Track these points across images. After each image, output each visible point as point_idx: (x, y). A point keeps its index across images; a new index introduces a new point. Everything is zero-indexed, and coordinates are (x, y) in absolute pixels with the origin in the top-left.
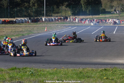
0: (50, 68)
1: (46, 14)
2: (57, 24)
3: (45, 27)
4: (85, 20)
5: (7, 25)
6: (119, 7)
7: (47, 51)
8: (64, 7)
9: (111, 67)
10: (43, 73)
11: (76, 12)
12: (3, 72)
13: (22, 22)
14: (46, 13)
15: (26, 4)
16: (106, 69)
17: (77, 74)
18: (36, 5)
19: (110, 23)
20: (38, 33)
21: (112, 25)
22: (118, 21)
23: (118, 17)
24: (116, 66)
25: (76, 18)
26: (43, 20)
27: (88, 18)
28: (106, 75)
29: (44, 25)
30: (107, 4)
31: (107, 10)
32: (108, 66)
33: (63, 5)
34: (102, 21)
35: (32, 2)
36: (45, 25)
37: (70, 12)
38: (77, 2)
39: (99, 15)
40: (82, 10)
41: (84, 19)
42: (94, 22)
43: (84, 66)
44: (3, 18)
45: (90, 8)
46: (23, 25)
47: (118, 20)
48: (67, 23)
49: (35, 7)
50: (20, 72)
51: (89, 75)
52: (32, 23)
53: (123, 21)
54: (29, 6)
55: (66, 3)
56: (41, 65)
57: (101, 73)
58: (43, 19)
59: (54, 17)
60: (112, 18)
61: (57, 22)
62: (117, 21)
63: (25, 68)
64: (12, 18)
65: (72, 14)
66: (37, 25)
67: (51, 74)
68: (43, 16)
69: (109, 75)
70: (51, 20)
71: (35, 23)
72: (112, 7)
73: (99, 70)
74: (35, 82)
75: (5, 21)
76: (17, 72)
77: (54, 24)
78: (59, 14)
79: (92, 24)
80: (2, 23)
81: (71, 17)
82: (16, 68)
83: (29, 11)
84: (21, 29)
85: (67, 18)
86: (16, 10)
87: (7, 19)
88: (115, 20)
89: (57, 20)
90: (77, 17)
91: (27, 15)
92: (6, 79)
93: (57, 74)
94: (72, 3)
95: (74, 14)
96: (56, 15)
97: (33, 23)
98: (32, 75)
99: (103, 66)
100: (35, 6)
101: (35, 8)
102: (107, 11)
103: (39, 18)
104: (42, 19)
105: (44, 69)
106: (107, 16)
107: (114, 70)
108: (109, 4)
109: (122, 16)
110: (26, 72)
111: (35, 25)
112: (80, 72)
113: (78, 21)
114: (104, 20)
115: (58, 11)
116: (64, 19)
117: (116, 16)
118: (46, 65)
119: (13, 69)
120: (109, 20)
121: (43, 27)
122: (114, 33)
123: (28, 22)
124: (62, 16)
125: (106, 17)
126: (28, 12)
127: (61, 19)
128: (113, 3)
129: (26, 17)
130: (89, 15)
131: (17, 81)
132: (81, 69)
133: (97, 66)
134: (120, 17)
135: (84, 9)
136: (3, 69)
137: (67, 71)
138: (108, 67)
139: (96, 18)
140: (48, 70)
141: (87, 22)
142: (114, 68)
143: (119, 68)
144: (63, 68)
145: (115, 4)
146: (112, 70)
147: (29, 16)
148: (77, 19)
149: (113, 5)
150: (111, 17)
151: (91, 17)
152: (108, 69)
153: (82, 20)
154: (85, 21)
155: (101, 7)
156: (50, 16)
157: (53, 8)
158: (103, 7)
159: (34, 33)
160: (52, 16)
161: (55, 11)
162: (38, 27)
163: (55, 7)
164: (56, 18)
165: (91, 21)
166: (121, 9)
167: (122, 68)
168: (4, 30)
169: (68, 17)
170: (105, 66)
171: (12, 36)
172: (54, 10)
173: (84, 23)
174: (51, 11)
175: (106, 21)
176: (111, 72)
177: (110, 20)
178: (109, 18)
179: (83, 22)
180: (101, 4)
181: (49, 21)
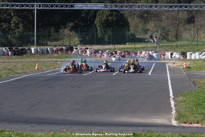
0: (42, 131)
1: (37, 42)
2: (55, 58)
3: (35, 62)
4: (102, 52)
6: (157, 31)
7: (38, 103)
8: (67, 31)
9: (143, 131)
11: (87, 38)
14: (37, 40)
15: (5, 26)
16: (135, 133)
18: (21, 26)
19: (142, 57)
20: (25, 73)
21: (145, 60)
22: (157, 55)
23: (155, 47)
24: (152, 129)
25: (87, 48)
26: (33, 52)
27: (106, 50)
29: (33, 60)
30: (138, 27)
31: (137, 37)
32: (138, 128)
33: (65, 27)
34: (129, 53)
35: (15, 22)
36: (36, 59)
37: (77, 39)
38: (89, 22)
39: (125, 44)
40: (97, 34)
41: (100, 50)
42: (117, 56)
45: (110, 33)
47: (155, 52)
48: (72, 57)
49: (19, 30)
52: (14, 57)
53: (164, 55)
54: (9, 28)
55: (71, 24)
56: (28, 126)
58: (33, 49)
59: (51, 47)
60: (147, 49)
61: (56, 55)
62: (154, 55)
63: (2, 132)
65: (80, 41)
66: (23, 60)
68: (33, 44)
70: (45, 52)
71: (19, 56)
72: (146, 31)
77: (50, 58)
78: (59, 43)
79: (113, 59)
81: (79, 47)
83: (9, 36)
85: (72, 49)
88: (150, 52)
89: (56, 52)
90: (88, 46)
91: (6, 42)
94: (81, 23)
95: (83, 42)
96: (54, 43)
97: (16, 56)
99: (130, 128)
100: (19, 28)
101: (19, 32)
102: (139, 38)
103: (26, 48)
104: (30, 50)
105: (34, 133)
106: (138, 45)
107: (148, 135)
108: (141, 26)
109: (162, 46)
111: (19, 60)
113: (91, 53)
114: (133, 52)
115: (58, 36)
116: (67, 50)
117: (153, 47)
118: (37, 127)
120: (141, 53)
121: (32, 64)
122: (150, 74)
123: (8, 55)
124: (65, 46)
125: (137, 48)
126: (7, 38)
127: (61, 50)
128: (148, 25)
129: (4, 46)
130: (109, 44)
133: (120, 128)
134: (159, 47)
135: (99, 34)
138: (139, 131)
139: (119, 49)
140: (39, 134)
141: (105, 55)
142: (148, 132)
143: (157, 132)
144: (64, 132)
145: (151, 25)
146: (145, 135)
147: (9, 45)
148: (88, 51)
149: (148, 27)
150: (145, 47)
151: (111, 46)
152: (139, 133)
153: (96, 52)
154: (102, 54)
155: (129, 31)
156: (44, 45)
157: (49, 32)
158: (132, 31)
159: (17, 73)
160: (47, 45)
161: (52, 37)
162: (24, 63)
163: (52, 30)
164: (54, 49)
165: (112, 54)
166: (161, 35)
167: (161, 132)
169: (74, 47)
170: (134, 128)
172: (50, 36)
173: (101, 57)
174: (45, 37)
175: (136, 54)
177: (143, 53)
178: (141, 50)
179: (98, 55)
180: (129, 27)
181: (43, 53)
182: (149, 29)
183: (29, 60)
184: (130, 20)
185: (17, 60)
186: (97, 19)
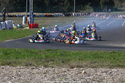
1: (75, 11)
2: (83, 17)
3: (74, 19)
4: (103, 15)
5: (48, 18)
8: (88, 6)
9: (117, 50)
10: (69, 53)
11: (97, 9)
12: (42, 52)
13: (58, 16)
15: (62, 4)
17: (93, 55)
18: (69, 4)
20: (69, 24)
21: (121, 19)
24: (121, 50)
27: (105, 14)
28: (114, 56)
29: (73, 18)
33: (87, 5)
34: (114, 16)
37: (92, 10)
39: (113, 12)
40: (101, 8)
41: (102, 14)
42: (109, 17)
43: (99, 49)
44: (45, 13)
46: (59, 18)
48: (90, 18)
49: (68, 6)
50: (53, 53)
51: (101, 56)
52: (65, 17)
54: (64, 5)
55: (90, 3)
56: (69, 48)
57: (111, 55)
60: (122, 14)
61: (83, 16)
63: (57, 50)
64: (51, 13)
65: (94, 11)
66: (69, 18)
67: (74, 54)
68: (73, 12)
69: (116, 56)
72: (122, 7)
73: (109, 53)
74: (63, 60)
75: (47, 15)
76: (51, 52)
77: (81, 18)
80: (45, 17)
81: (93, 13)
82: (50, 50)
83: (64, 8)
84: (57, 21)
85: (90, 14)
86: (54, 7)
87: (48, 14)
88: (123, 16)
90: (97, 13)
91: (62, 11)
92: (43, 57)
93: (79, 54)
94: (94, 3)
95: (95, 11)
96: (83, 11)
98: (62, 55)
99: (112, 49)
102: (119, 9)
104: (72, 14)
105: (70, 51)
106: (118, 13)
107: (120, 52)
108: (119, 4)
110: (57, 53)
112: (96, 54)
113: (98, 16)
115: (84, 8)
116: (88, 14)
119: (48, 51)
120: (119, 16)
122: (123, 25)
123: (63, 16)
125: (118, 14)
127: (85, 14)
128: (123, 4)
129: (61, 13)
131: (50, 60)
132: (96, 51)
133: (108, 49)
136: (41, 50)
137: (86, 53)
139: (110, 14)
140: (73, 51)
141: (104, 17)
143: (123, 51)
144: (83, 50)
146: (118, 52)
152: (115, 51)
153: (100, 15)
154: (103, 16)
155: (114, 6)
156: (78, 12)
157: (80, 7)
158: (116, 6)
159: (66, 24)
160: (79, 12)
161: (81, 9)
162: (69, 20)
163: (82, 6)
164: (82, 14)
165: (107, 16)
168: (45, 22)
170: (114, 49)
171: (51, 26)
172: (81, 8)
174: (79, 9)
175: (117, 16)
176: (118, 54)
177: (120, 16)
179: (101, 17)
180: (114, 5)
181: (77, 15)
182: (123, 6)
183: (72, 18)
184: (115, 2)
185: (67, 18)
186: (101, 1)
